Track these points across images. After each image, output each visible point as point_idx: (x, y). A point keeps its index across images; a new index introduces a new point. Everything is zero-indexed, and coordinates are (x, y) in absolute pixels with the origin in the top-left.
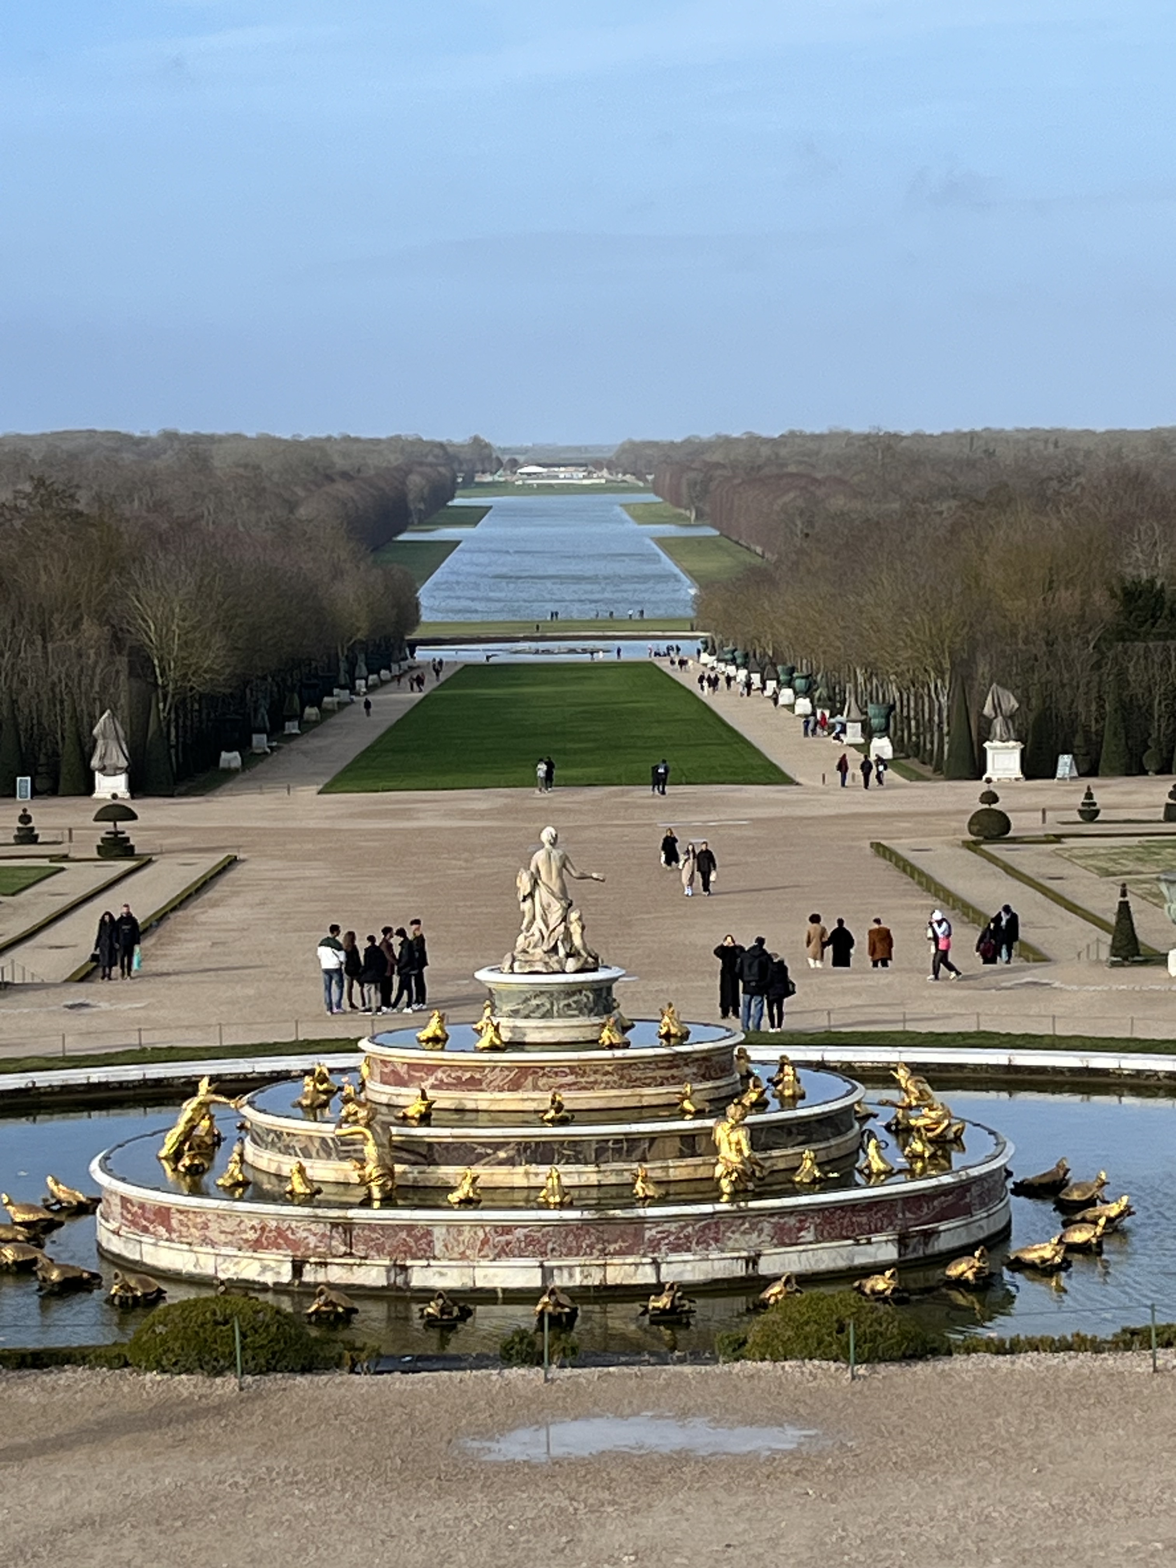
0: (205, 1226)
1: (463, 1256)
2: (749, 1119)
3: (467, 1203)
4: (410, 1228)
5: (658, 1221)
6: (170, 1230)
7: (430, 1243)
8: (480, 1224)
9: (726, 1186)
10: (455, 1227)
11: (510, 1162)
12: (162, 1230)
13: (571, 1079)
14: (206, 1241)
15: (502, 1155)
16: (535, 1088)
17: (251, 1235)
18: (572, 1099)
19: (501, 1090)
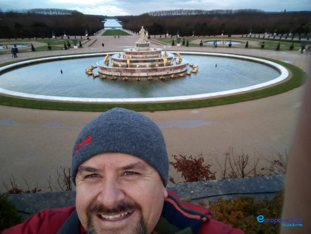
0: (110, 70)
1: (139, 73)
2: (167, 57)
3: (139, 67)
4: (133, 70)
5: (159, 69)
6: (106, 70)
7: (135, 72)
8: (140, 69)
9: (165, 65)
10: (138, 70)
11: (142, 62)
12: (105, 70)
13: (146, 54)
14: (110, 71)
15: (141, 62)
16: (143, 54)
17: (116, 71)
18: (148, 56)
19: (139, 55)
